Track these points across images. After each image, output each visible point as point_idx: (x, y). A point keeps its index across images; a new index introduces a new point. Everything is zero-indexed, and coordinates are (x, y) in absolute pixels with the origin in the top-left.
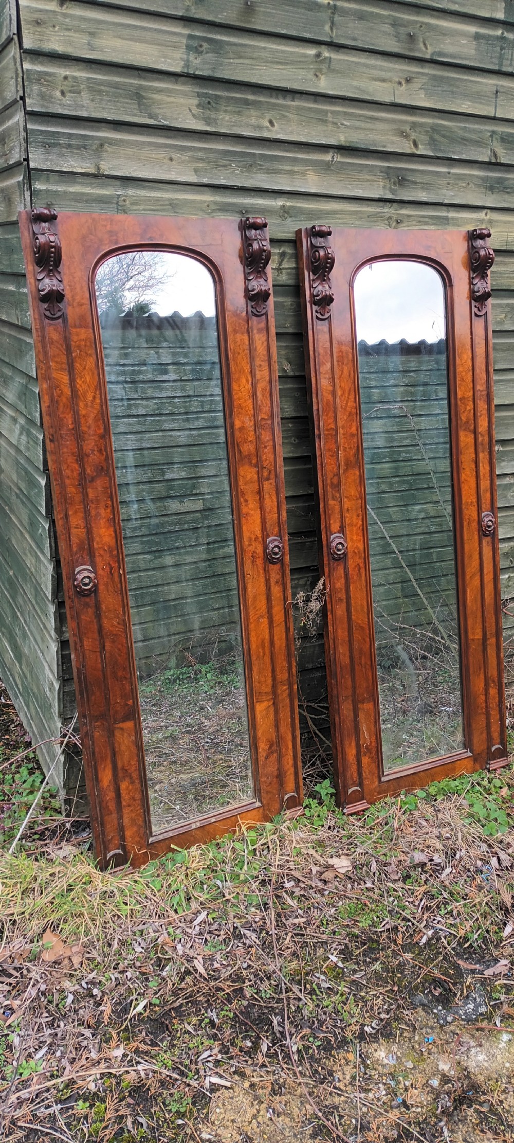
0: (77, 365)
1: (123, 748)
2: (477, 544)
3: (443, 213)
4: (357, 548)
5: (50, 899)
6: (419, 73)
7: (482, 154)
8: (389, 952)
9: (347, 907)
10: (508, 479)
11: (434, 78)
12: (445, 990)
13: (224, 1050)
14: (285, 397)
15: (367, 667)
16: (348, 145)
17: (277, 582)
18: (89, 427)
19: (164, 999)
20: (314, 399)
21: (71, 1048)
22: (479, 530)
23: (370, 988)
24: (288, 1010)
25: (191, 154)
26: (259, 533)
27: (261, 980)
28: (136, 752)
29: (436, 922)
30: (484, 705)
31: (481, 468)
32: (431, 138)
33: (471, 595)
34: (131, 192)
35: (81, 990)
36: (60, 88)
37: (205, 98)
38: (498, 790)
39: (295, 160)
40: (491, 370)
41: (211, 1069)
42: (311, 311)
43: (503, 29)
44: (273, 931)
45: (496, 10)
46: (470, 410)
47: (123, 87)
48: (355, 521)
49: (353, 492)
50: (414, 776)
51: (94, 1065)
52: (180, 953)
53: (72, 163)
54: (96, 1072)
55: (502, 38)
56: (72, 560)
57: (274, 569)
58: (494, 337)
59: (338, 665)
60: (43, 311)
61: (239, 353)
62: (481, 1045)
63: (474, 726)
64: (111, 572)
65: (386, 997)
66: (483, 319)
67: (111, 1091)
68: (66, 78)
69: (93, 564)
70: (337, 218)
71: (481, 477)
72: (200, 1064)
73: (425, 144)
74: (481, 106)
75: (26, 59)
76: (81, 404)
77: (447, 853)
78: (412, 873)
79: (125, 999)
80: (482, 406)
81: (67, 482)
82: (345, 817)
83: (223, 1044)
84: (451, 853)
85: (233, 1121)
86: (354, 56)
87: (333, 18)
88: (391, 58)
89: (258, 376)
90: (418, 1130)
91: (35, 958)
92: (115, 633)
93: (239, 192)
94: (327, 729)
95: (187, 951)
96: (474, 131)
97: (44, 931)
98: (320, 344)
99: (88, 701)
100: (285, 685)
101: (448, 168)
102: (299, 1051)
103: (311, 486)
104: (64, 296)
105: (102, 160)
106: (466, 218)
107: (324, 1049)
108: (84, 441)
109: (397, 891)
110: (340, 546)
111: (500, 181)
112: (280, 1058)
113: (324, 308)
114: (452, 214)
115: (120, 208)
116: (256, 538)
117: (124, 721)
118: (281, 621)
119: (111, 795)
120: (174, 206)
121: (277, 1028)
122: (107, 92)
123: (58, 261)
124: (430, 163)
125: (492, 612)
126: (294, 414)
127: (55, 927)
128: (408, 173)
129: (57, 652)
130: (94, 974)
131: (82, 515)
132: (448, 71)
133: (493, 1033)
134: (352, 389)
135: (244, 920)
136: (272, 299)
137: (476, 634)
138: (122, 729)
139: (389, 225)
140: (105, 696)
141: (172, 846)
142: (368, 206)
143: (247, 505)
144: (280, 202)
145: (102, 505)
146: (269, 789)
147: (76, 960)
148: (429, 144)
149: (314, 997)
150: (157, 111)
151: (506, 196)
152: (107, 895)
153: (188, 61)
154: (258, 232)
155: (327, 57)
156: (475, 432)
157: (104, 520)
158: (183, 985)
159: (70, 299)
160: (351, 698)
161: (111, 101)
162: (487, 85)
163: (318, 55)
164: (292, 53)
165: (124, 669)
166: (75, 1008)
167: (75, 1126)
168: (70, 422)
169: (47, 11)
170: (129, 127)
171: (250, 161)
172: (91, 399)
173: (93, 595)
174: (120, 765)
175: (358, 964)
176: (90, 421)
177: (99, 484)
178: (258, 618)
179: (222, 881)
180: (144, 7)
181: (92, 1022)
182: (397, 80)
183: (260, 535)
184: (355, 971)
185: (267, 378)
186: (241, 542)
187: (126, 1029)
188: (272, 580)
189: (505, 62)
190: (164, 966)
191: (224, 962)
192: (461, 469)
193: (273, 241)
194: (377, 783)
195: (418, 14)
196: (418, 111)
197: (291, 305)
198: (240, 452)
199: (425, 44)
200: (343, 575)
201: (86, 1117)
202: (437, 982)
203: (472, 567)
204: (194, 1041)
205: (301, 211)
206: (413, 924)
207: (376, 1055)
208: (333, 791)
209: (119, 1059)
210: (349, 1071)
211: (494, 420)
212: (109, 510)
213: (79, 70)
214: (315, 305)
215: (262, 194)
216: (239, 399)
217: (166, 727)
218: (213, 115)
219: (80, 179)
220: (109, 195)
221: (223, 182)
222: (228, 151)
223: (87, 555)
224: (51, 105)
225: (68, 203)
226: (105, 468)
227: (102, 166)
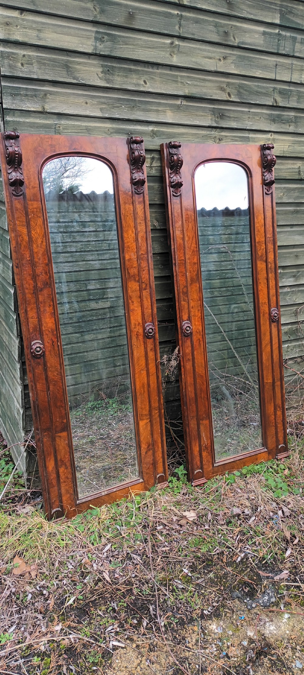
0: (32, 223)
1: (61, 448)
2: (268, 327)
3: (246, 135)
4: (198, 329)
5: (18, 537)
6: (231, 54)
7: (268, 101)
8: (218, 566)
9: (194, 540)
10: (286, 289)
11: (240, 57)
12: (251, 588)
13: (121, 626)
14: (155, 241)
15: (205, 399)
16: (190, 95)
17: (151, 350)
19: (85, 596)
20: (172, 243)
21: (30, 625)
22: (269, 319)
23: (207, 588)
24: (159, 602)
25: (98, 100)
26: (140, 320)
27: (143, 584)
28: (69, 450)
29: (246, 549)
30: (274, 421)
31: (270, 283)
32: (239, 91)
33: (265, 357)
34: (63, 122)
35: (36, 592)
36: (21, 62)
37: (106, 67)
38: (283, 471)
39: (159, 104)
40: (275, 226)
41: (113, 637)
42: (169, 191)
43: (279, 29)
44: (150, 555)
45: (275, 18)
46: (263, 249)
47: (58, 61)
48: (197, 313)
49: (196, 296)
50: (233, 463)
51: (44, 635)
52: (95, 568)
53: (29, 105)
54: (45, 639)
55: (279, 34)
56: (30, 337)
57: (150, 342)
58: (277, 206)
59: (188, 398)
60: (11, 191)
61: (127, 216)
62: (272, 621)
63: (268, 433)
64: (53, 344)
65: (216, 593)
66: (270, 196)
67: (54, 651)
68: (24, 56)
69: (42, 340)
70: (184, 137)
71: (271, 288)
72: (107, 634)
73: (235, 95)
74: (267, 73)
75: (0, 45)
76: (35, 246)
77: (252, 508)
78: (232, 520)
79: (62, 596)
80: (270, 246)
81: (27, 291)
82: (193, 488)
83: (120, 622)
84: (255, 509)
85: (126, 667)
86: (193, 44)
87: (180, 22)
88: (215, 45)
89: (139, 229)
90: (235, 671)
91: (9, 573)
92: (55, 380)
93: (127, 122)
94: (181, 435)
95: (99, 567)
96: (263, 87)
97: (14, 557)
98: (175, 211)
99: (40, 420)
100: (157, 410)
101: (249, 109)
102: (165, 626)
103: (171, 293)
104: (24, 182)
105: (46, 103)
106: (259, 138)
107: (180, 624)
108: (36, 267)
109: (223, 531)
110: (188, 328)
111: (279, 116)
112: (154, 630)
113: (177, 189)
114: (251, 135)
115: (56, 131)
116: (139, 324)
117: (61, 432)
118: (154, 372)
119: (53, 476)
120: (88, 130)
121: (152, 612)
122: (48, 64)
123: (20, 162)
124: (238, 106)
125: (278, 366)
126: (160, 251)
127: (20, 554)
128: (225, 111)
129: (22, 391)
130: (44, 582)
131: (35, 311)
132: (248, 53)
133: (280, 614)
134: (194, 237)
135: (133, 549)
136: (146, 184)
137: (268, 380)
138: (60, 437)
139: (215, 141)
140: (50, 417)
141: (90, 506)
142: (202, 130)
143: (133, 305)
144: (151, 128)
145: (47, 304)
146: (148, 471)
147: (33, 574)
148: (237, 95)
149: (174, 594)
150: (78, 75)
151: (283, 125)
152: (52, 535)
153: (96, 46)
154: (138, 145)
155: (177, 44)
156: (266, 261)
157: (49, 313)
158: (97, 588)
159: (27, 184)
160: (195, 418)
161: (51, 69)
162: (270, 61)
163: (172, 43)
164: (157, 42)
165: (61, 401)
166: (32, 602)
167: (32, 672)
168: (28, 256)
169: (13, 17)
170: (62, 85)
171: (133, 104)
172: (40, 242)
173: (42, 357)
174: (59, 458)
175: (200, 574)
176: (40, 256)
177: (45, 292)
178: (140, 370)
179: (120, 526)
180: (70, 15)
181: (43, 610)
182: (218, 58)
183: (141, 322)
184: (198, 578)
185: (144, 230)
186: (130, 325)
187: (63, 614)
188: (148, 348)
189: (281, 48)
190: (86, 577)
191: (121, 574)
192: (258, 283)
193: (147, 151)
194: (211, 467)
195: (230, 20)
196: (231, 76)
197: (158, 188)
198: (129, 273)
199: (234, 38)
200: (190, 345)
201: (39, 667)
202: (246, 584)
203: (266, 340)
204: (103, 620)
205: (163, 133)
206: (233, 550)
207: (210, 627)
208: (186, 472)
209: (59, 632)
210: (195, 637)
211: (277, 255)
212: (51, 308)
213: (32, 51)
214: (172, 188)
215: (140, 123)
216: (128, 242)
217: (88, 436)
218: (111, 77)
219: (33, 115)
220: (50, 124)
221: (117, 116)
222: (120, 98)
223: (39, 334)
224: (15, 71)
225: (26, 128)
226: (49, 283)
227: (46, 107)
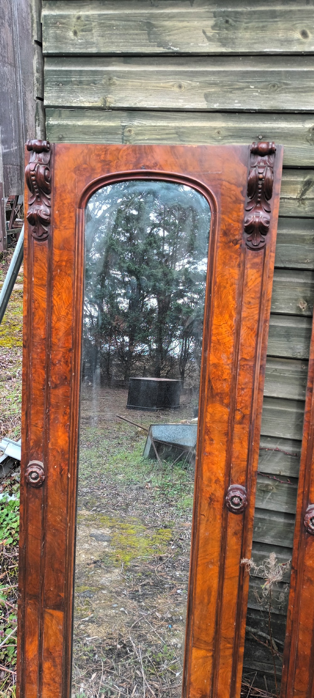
0: (56, 283)
1: (50, 632)
17: (235, 534)
18: (59, 340)
25: (202, 79)
26: (221, 476)
28: (62, 640)
34: (136, 123)
36: (73, 29)
37: (223, 16)
47: (133, 19)
53: (81, 98)
57: (234, 520)
60: (30, 233)
61: (225, 287)
64: (61, 473)
68: (79, 18)
69: (45, 462)
75: (45, 5)
76: (55, 318)
81: (34, 384)
89: (244, 314)
92: (57, 528)
100: (229, 643)
104: (51, 220)
105: (109, 93)
108: (53, 351)
115: (125, 138)
116: (217, 481)
117: (54, 609)
118: (234, 575)
122: (117, 26)
131: (43, 416)
136: (274, 231)
138: (52, 615)
140: (41, 580)
143: (211, 444)
144: (309, 124)
145: (61, 411)
150: (168, 38)
157: (61, 425)
159: (59, 223)
161: (120, 34)
165: (63, 563)
168: (43, 333)
170: (139, 58)
171: (274, 80)
172: (64, 314)
173: (42, 488)
174: (45, 645)
176: (61, 334)
177: (60, 392)
178: (208, 563)
183: (222, 479)
185: (256, 317)
188: (229, 530)
193: (287, 168)
198: (211, 388)
212: (66, 418)
213: (92, 9)
215: (287, 116)
218: (231, 35)
219: (89, 113)
220: (115, 126)
221: (237, 106)
222: (247, 72)
223: (42, 452)
224: (64, 45)
225: (77, 135)
226: (69, 378)
227: (109, 100)
